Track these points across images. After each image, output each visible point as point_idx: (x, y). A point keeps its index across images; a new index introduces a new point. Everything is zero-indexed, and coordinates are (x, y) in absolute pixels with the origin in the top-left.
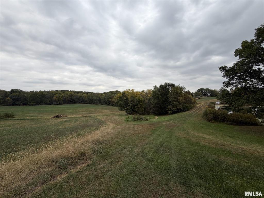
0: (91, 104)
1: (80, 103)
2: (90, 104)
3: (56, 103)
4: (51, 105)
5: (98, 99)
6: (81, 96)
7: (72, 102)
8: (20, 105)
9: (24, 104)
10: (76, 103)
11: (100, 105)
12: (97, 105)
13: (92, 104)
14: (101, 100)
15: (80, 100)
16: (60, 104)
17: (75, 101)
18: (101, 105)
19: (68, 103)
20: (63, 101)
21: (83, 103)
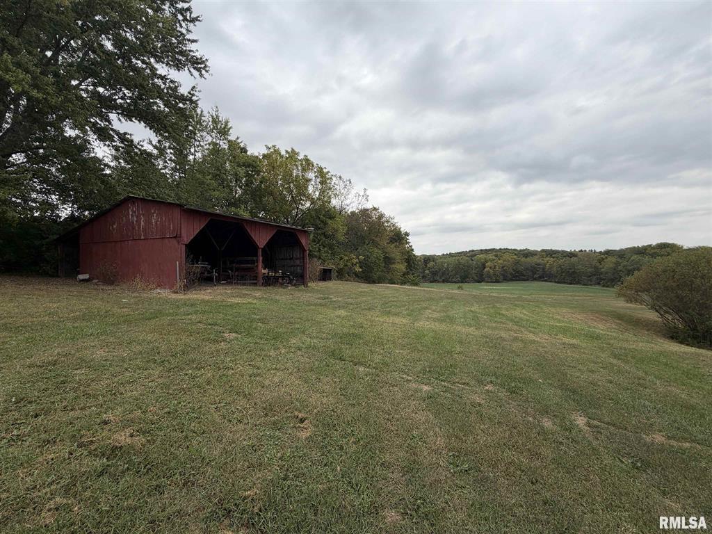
0: (571, 284)
1: (535, 279)
2: (564, 283)
3: (490, 280)
4: (482, 283)
5: (590, 270)
6: (539, 265)
7: (518, 279)
8: (439, 282)
9: (444, 281)
10: (528, 280)
11: (597, 287)
12: (589, 287)
13: (574, 284)
14: (601, 273)
15: (535, 273)
16: (497, 281)
17: (525, 276)
18: (603, 286)
19: (512, 280)
20: (502, 275)
21: (546, 281)
